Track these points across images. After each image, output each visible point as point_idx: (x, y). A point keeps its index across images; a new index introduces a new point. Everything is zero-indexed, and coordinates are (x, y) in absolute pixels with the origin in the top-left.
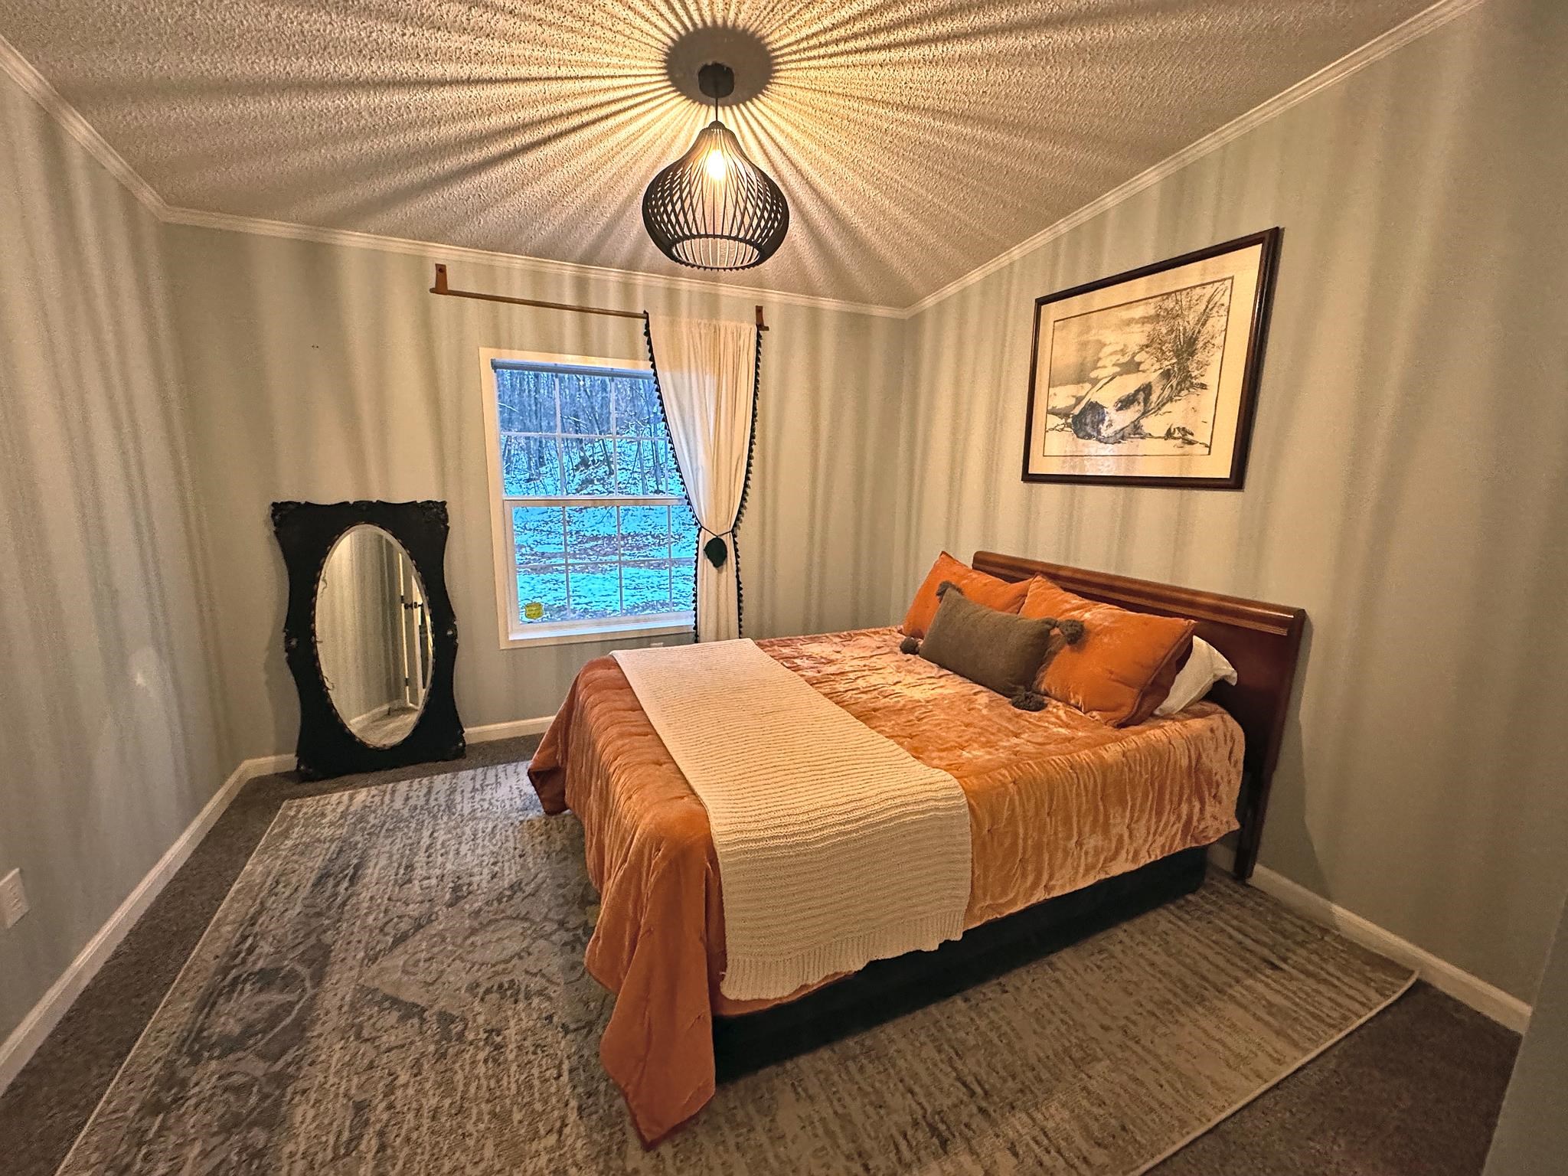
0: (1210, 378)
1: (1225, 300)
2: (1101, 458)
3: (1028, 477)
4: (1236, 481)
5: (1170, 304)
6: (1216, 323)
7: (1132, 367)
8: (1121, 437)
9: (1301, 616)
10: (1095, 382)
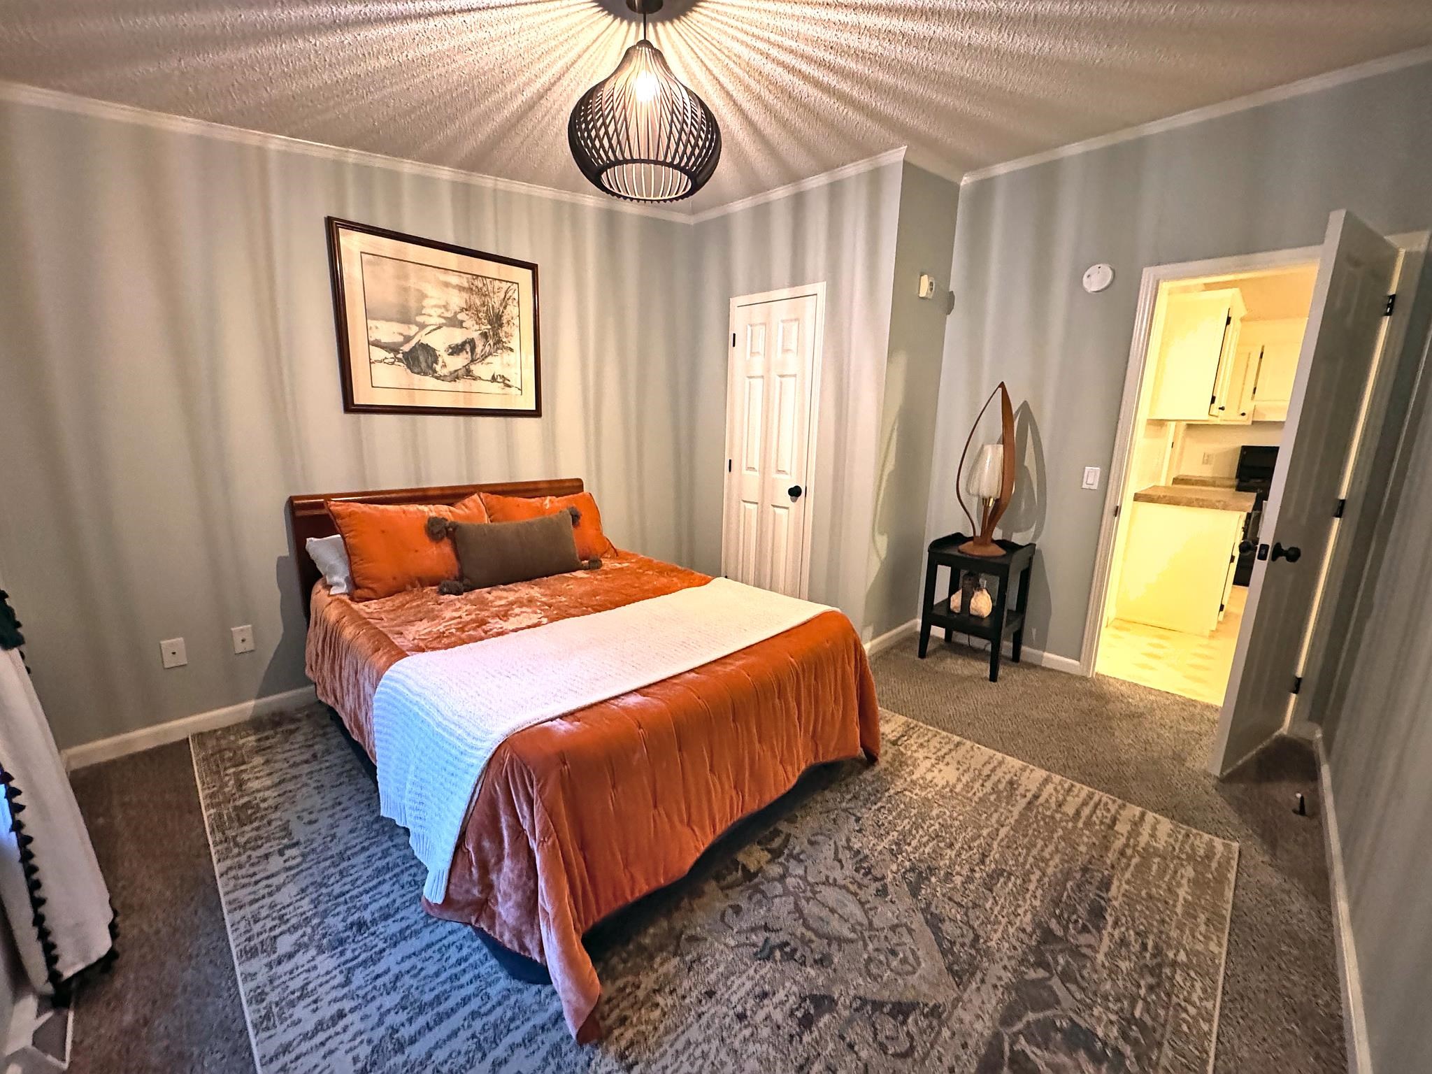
0: (514, 344)
1: (516, 296)
2: (434, 392)
3: (350, 406)
4: (537, 413)
5: (479, 283)
6: (512, 310)
7: (455, 323)
8: (455, 377)
10: (422, 326)
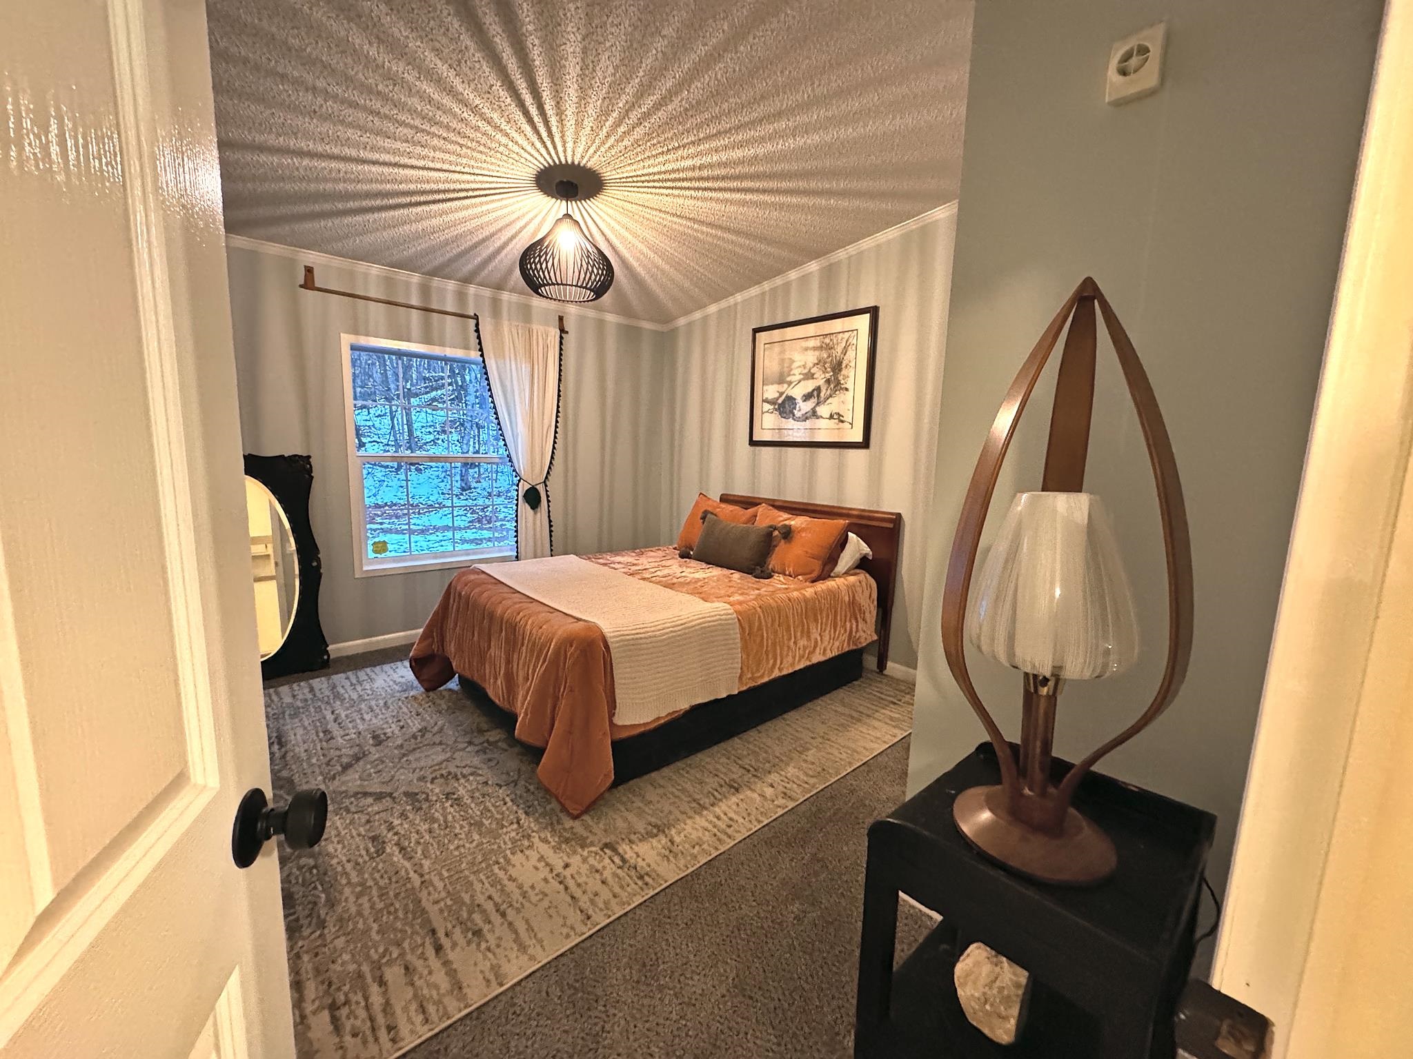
0: (850, 385)
1: (855, 342)
2: (796, 431)
3: (753, 443)
4: (865, 444)
5: (827, 340)
6: (851, 354)
7: (809, 376)
8: (805, 418)
9: (899, 515)
10: (790, 383)
